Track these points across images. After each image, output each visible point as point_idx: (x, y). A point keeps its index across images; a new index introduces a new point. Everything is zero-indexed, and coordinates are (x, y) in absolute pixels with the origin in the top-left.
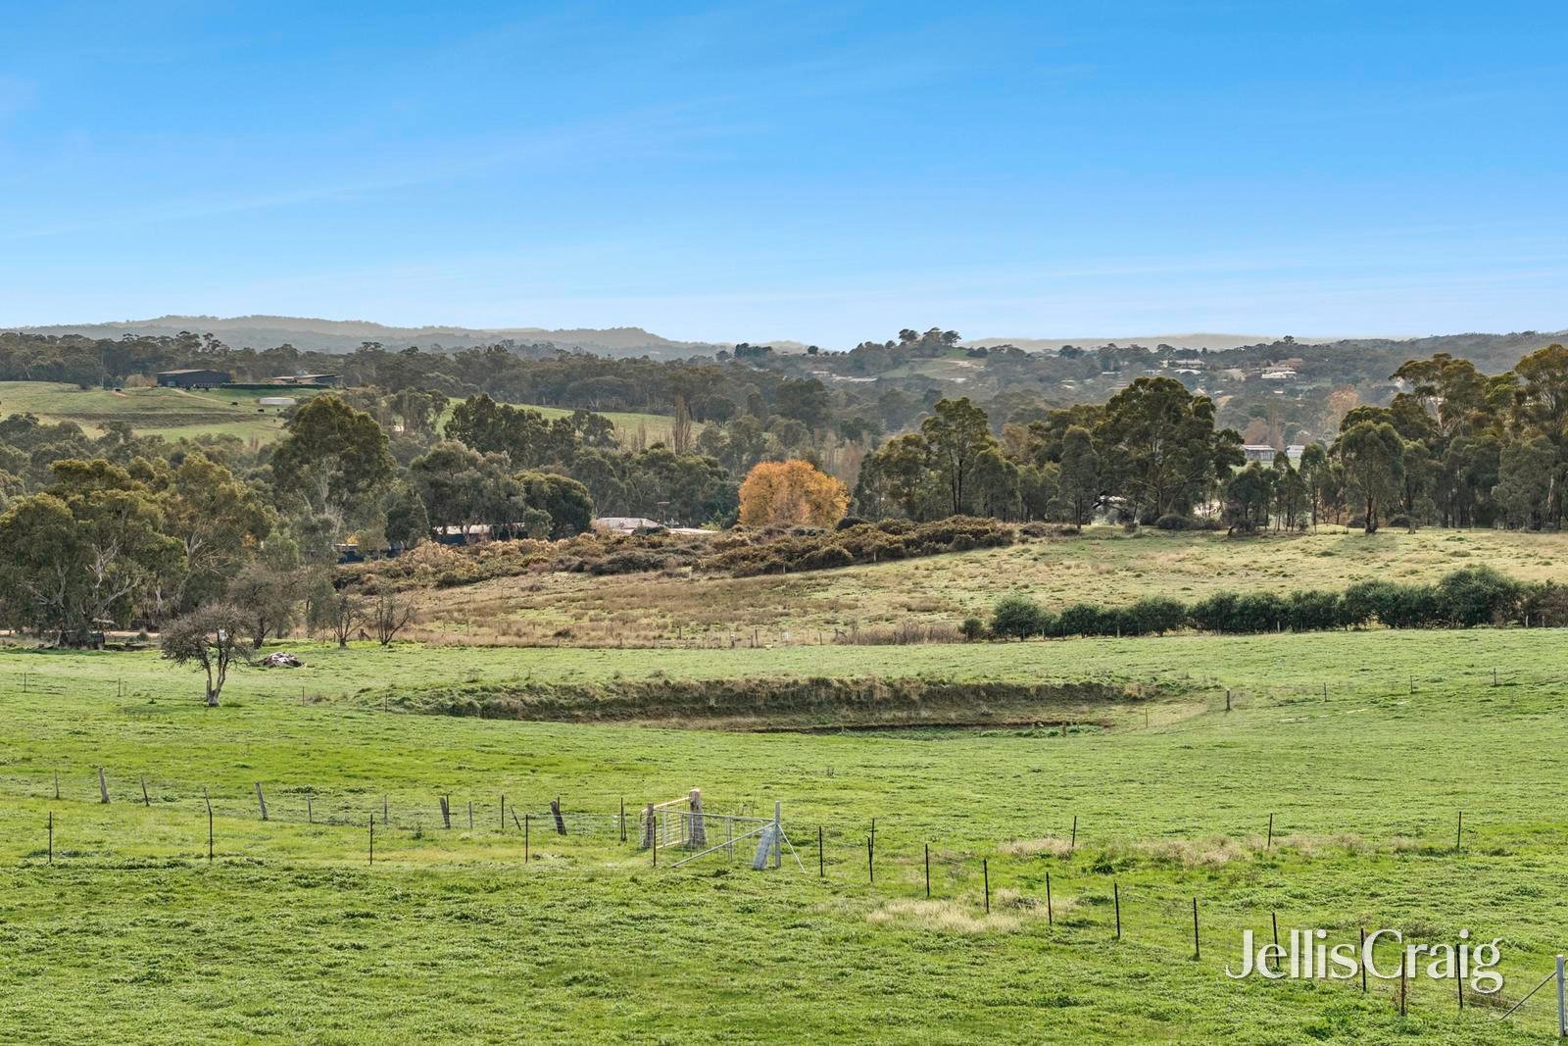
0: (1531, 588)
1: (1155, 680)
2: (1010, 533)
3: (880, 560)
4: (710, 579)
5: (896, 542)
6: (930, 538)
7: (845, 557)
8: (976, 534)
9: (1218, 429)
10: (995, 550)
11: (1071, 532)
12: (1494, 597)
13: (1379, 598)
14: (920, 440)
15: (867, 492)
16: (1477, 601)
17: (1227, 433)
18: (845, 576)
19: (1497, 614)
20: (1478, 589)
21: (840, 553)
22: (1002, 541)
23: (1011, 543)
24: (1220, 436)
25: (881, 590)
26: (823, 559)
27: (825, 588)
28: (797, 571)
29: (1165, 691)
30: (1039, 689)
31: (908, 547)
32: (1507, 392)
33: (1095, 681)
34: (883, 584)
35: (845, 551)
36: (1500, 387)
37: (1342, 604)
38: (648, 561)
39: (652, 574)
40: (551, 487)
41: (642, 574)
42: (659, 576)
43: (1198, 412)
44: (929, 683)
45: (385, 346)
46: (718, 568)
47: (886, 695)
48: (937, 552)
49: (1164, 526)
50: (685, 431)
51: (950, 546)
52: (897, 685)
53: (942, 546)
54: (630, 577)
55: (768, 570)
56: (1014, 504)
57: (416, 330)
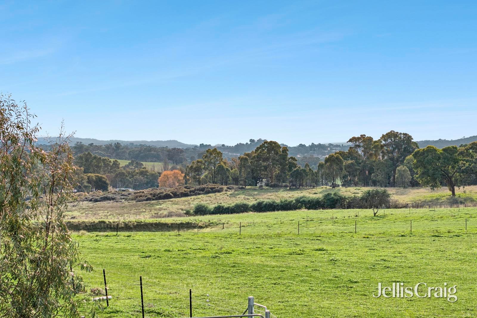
0: (349, 197)
1: (210, 221)
2: (222, 188)
3: (181, 197)
4: (129, 202)
5: (187, 191)
6: (198, 190)
7: (171, 195)
8: (212, 189)
9: (289, 156)
10: (217, 193)
11: (242, 188)
12: (337, 200)
13: (304, 201)
14: (202, 161)
15: (188, 178)
16: (332, 201)
17: (292, 158)
18: (169, 201)
19: (337, 205)
20: (333, 198)
21: (169, 194)
22: (219, 191)
23: (222, 191)
24: (290, 159)
25: (177, 205)
26: (164, 196)
27: (161, 204)
28: (156, 200)
29: (211, 225)
30: (172, 224)
31: (190, 193)
32: (378, 145)
33: (190, 222)
34: (179, 203)
35: (171, 194)
36: (376, 144)
37: (294, 203)
38: (112, 198)
39: (112, 201)
40: (95, 178)
41: (109, 201)
42: (114, 202)
43: (283, 151)
44: (137, 222)
45: (84, 143)
46: (132, 200)
47: (122, 226)
48: (199, 194)
49: (271, 186)
50: (167, 167)
51: (203, 192)
52: (127, 223)
53: (201, 192)
54: (104, 202)
55: (147, 200)
56: (229, 180)
57: (108, 141)
